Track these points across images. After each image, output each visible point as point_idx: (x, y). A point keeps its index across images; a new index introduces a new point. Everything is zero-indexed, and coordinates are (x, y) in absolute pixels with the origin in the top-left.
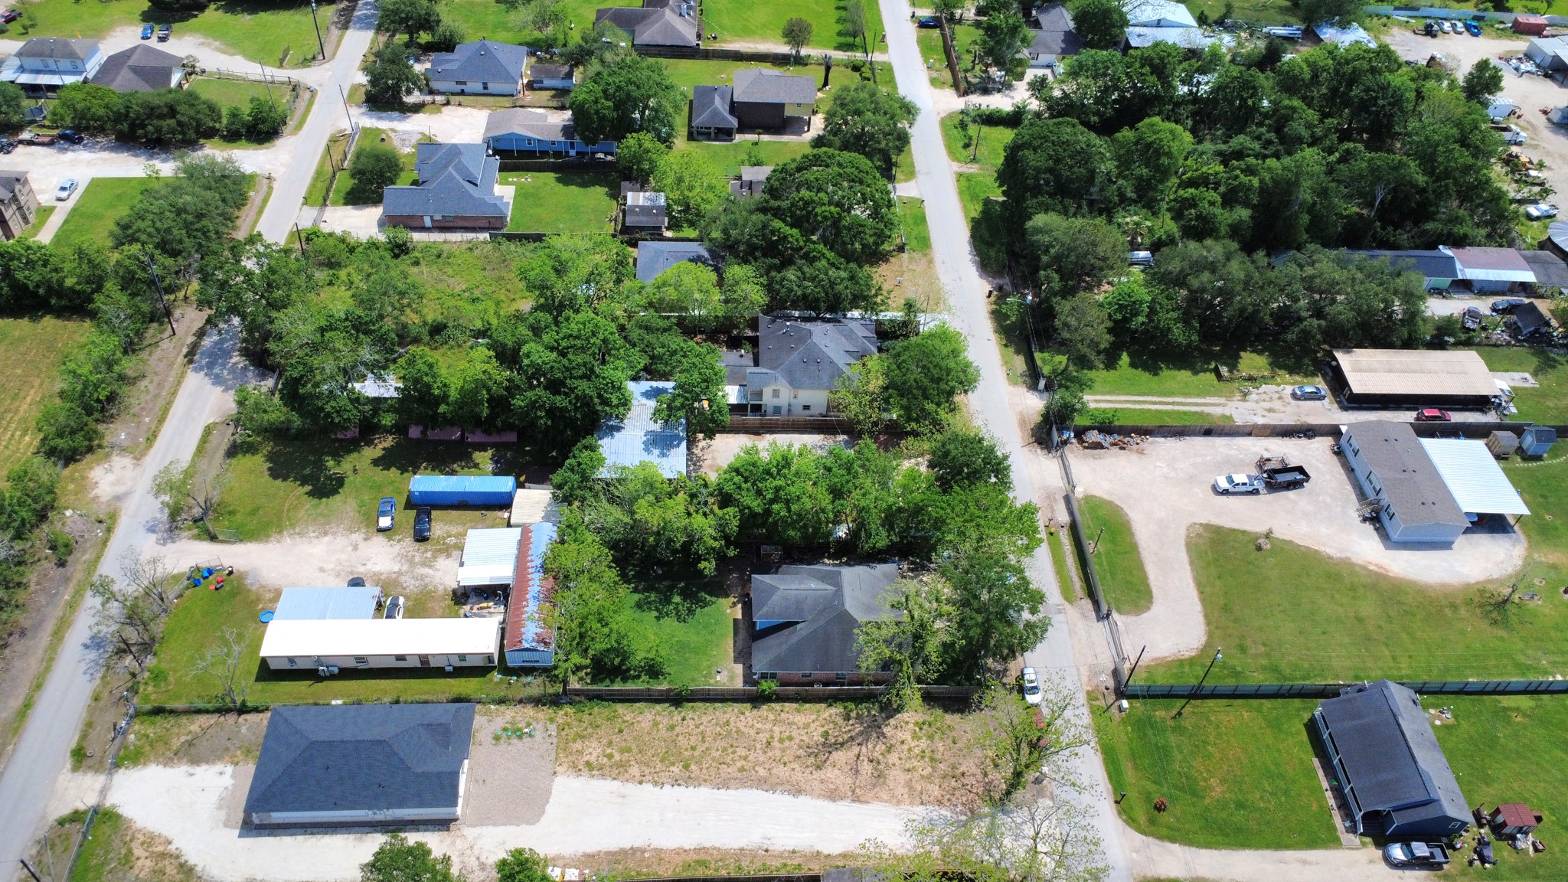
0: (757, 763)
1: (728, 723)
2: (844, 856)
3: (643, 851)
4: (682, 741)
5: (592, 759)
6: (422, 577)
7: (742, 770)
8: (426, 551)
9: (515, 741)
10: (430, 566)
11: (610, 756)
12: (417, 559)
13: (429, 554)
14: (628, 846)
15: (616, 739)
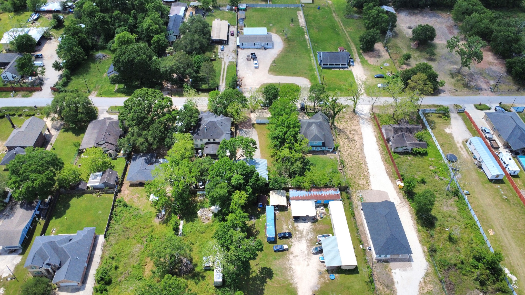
0: (357, 151)
1: (347, 156)
2: (376, 137)
3: (387, 172)
4: (355, 164)
5: (365, 183)
6: (308, 233)
7: (359, 154)
8: (296, 234)
9: (364, 199)
10: (302, 231)
11: (363, 179)
12: (300, 236)
13: (297, 233)
14: (386, 174)
15: (357, 178)
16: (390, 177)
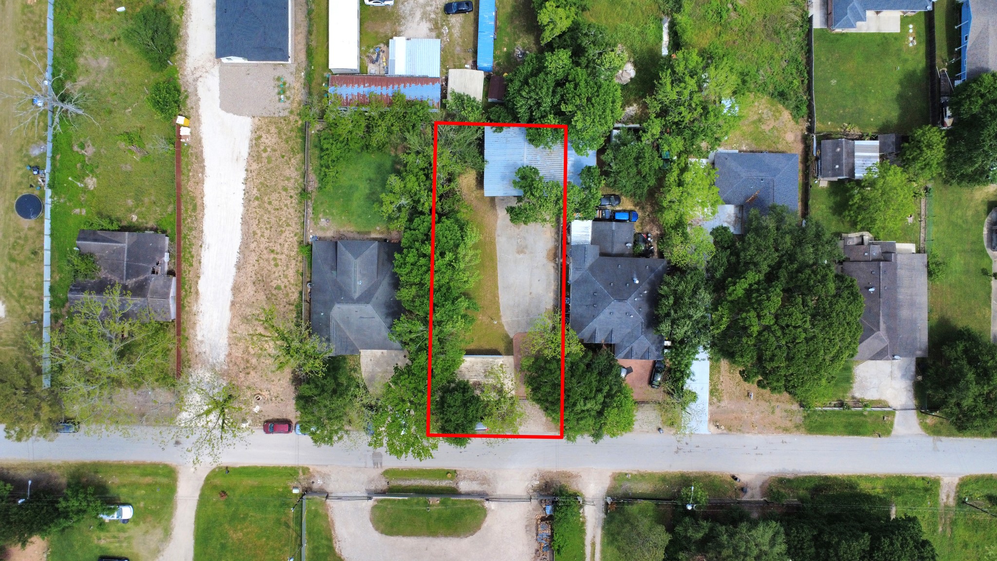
0: (259, 243)
1: (288, 225)
2: (197, 293)
3: (203, 173)
4: (275, 196)
5: (263, 140)
6: (412, 14)
7: (255, 233)
8: (436, 14)
9: (276, 90)
10: (422, 18)
11: (265, 151)
12: (429, 8)
13: (433, 16)
14: (206, 163)
15: (278, 154)
16: (199, 158)
